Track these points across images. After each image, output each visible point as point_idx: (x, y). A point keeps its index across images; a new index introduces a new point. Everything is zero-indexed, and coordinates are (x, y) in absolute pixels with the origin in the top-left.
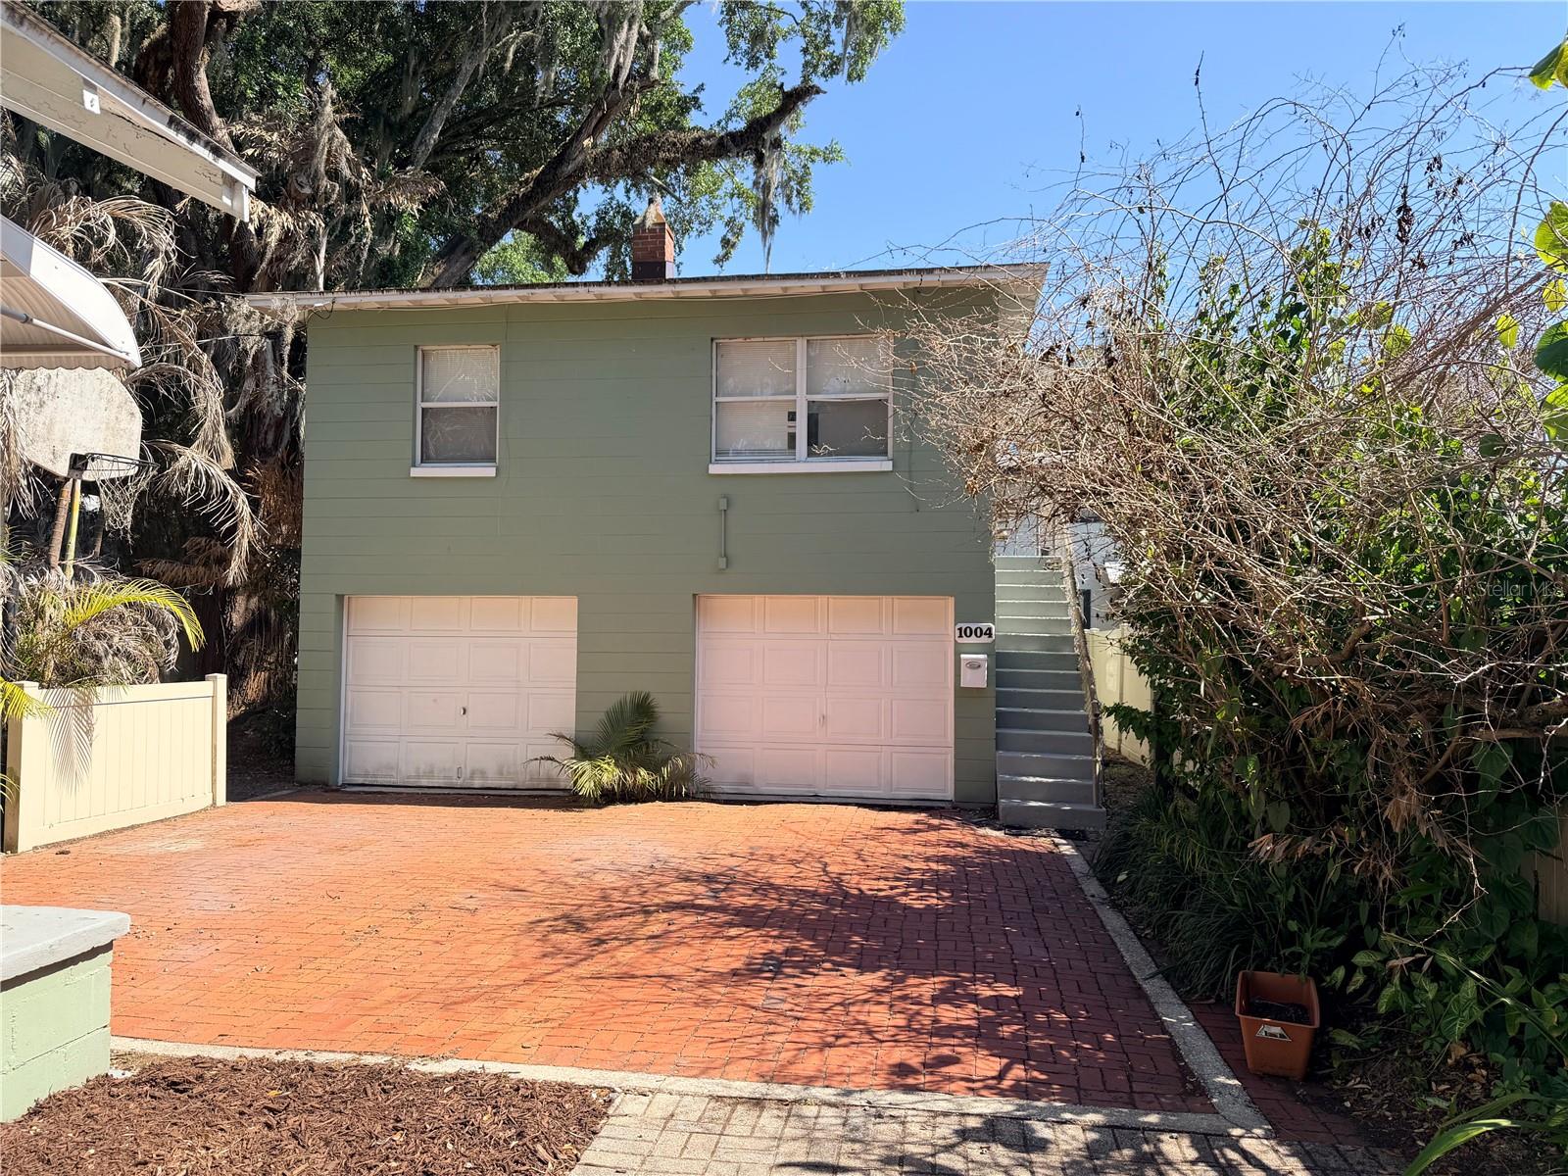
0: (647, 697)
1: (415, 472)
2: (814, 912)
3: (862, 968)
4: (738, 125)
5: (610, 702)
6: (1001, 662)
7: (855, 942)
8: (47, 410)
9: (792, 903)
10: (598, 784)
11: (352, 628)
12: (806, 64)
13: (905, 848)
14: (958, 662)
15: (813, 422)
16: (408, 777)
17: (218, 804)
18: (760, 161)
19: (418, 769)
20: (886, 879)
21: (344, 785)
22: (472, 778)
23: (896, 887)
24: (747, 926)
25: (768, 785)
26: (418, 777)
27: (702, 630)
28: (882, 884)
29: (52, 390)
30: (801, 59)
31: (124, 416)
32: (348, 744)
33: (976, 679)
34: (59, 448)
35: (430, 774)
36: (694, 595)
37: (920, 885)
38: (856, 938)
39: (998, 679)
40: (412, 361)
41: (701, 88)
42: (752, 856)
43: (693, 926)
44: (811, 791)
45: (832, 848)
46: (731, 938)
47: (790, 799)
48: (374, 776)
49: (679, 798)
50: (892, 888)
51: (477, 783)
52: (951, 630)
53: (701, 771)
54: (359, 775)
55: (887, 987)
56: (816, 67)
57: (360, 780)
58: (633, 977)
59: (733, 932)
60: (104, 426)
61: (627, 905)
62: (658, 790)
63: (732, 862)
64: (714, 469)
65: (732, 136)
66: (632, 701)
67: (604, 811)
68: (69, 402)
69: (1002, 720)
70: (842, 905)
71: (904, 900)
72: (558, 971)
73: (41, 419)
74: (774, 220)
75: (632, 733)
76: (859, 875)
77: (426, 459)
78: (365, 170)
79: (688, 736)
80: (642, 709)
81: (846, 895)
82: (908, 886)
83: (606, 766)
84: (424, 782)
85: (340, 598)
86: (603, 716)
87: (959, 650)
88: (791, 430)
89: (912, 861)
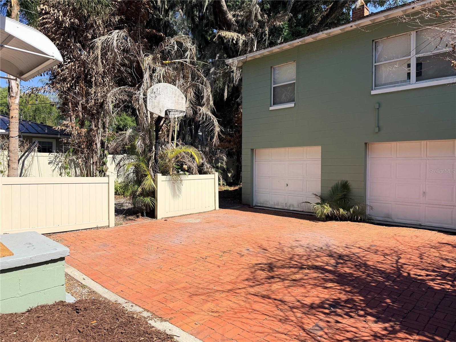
0: (346, 182)
1: (271, 108)
2: (376, 281)
3: (379, 319)
5: (333, 184)
7: (386, 303)
8: (157, 98)
9: (368, 275)
11: (256, 159)
13: (450, 254)
15: (419, 65)
16: (272, 205)
17: (216, 209)
19: (275, 203)
20: (427, 270)
21: (255, 206)
22: (290, 207)
23: (430, 275)
24: (338, 283)
25: (398, 219)
26: (275, 205)
27: (369, 157)
28: (423, 273)
29: (158, 93)
31: (180, 98)
32: (256, 194)
34: (162, 109)
35: (278, 204)
36: (366, 144)
37: (444, 276)
38: (388, 301)
40: (270, 72)
42: (368, 250)
43: (315, 279)
44: (419, 223)
45: (410, 250)
46: (326, 288)
47: (407, 225)
48: (263, 204)
49: (357, 221)
50: (427, 275)
51: (291, 209)
53: (368, 212)
54: (259, 203)
55: (384, 335)
57: (259, 205)
58: (269, 298)
59: (330, 285)
60: (174, 102)
61: (297, 263)
62: (349, 217)
63: (357, 250)
64: (373, 92)
66: (341, 184)
67: (325, 223)
68: (164, 96)
70: (394, 281)
71: (431, 283)
72: (244, 288)
73: (156, 101)
75: (340, 195)
76: (413, 265)
77: (274, 104)
78: (266, 16)
79: (363, 198)
80: (345, 186)
81: (400, 275)
82: (438, 276)
83: (326, 207)
84: (276, 207)
85: (252, 150)
86: (330, 189)
88: (409, 72)
89: (449, 262)
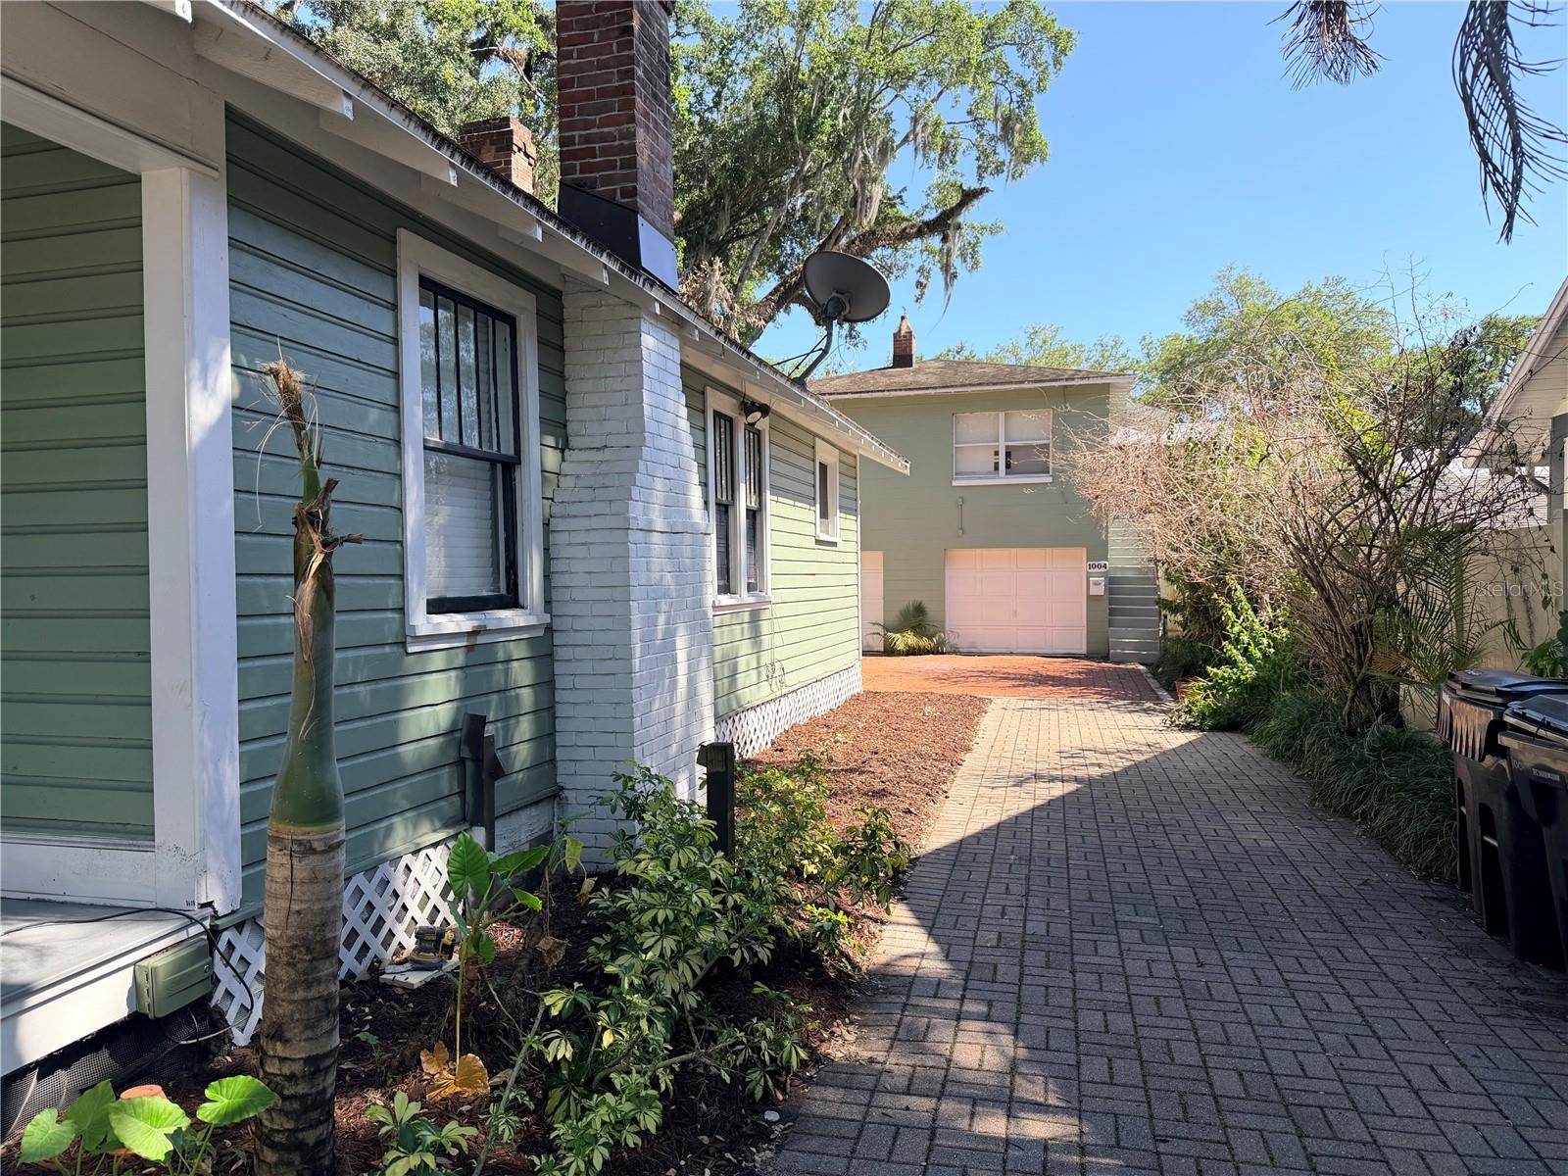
0: (920, 603)
4: (930, 215)
5: (902, 606)
6: (1111, 581)
10: (906, 645)
12: (979, 167)
14: (1088, 582)
15: (1008, 454)
18: (945, 239)
27: (948, 569)
30: (976, 164)
33: (1100, 590)
36: (945, 549)
39: (1110, 591)
41: (904, 189)
49: (941, 653)
52: (1085, 566)
53: (951, 640)
56: (986, 168)
62: (933, 649)
64: (955, 483)
65: (927, 224)
66: (912, 606)
67: (908, 657)
69: (1112, 612)
74: (954, 276)
75: (916, 620)
79: (943, 623)
80: (919, 610)
83: (908, 636)
86: (898, 613)
87: (1089, 575)
88: (996, 461)
